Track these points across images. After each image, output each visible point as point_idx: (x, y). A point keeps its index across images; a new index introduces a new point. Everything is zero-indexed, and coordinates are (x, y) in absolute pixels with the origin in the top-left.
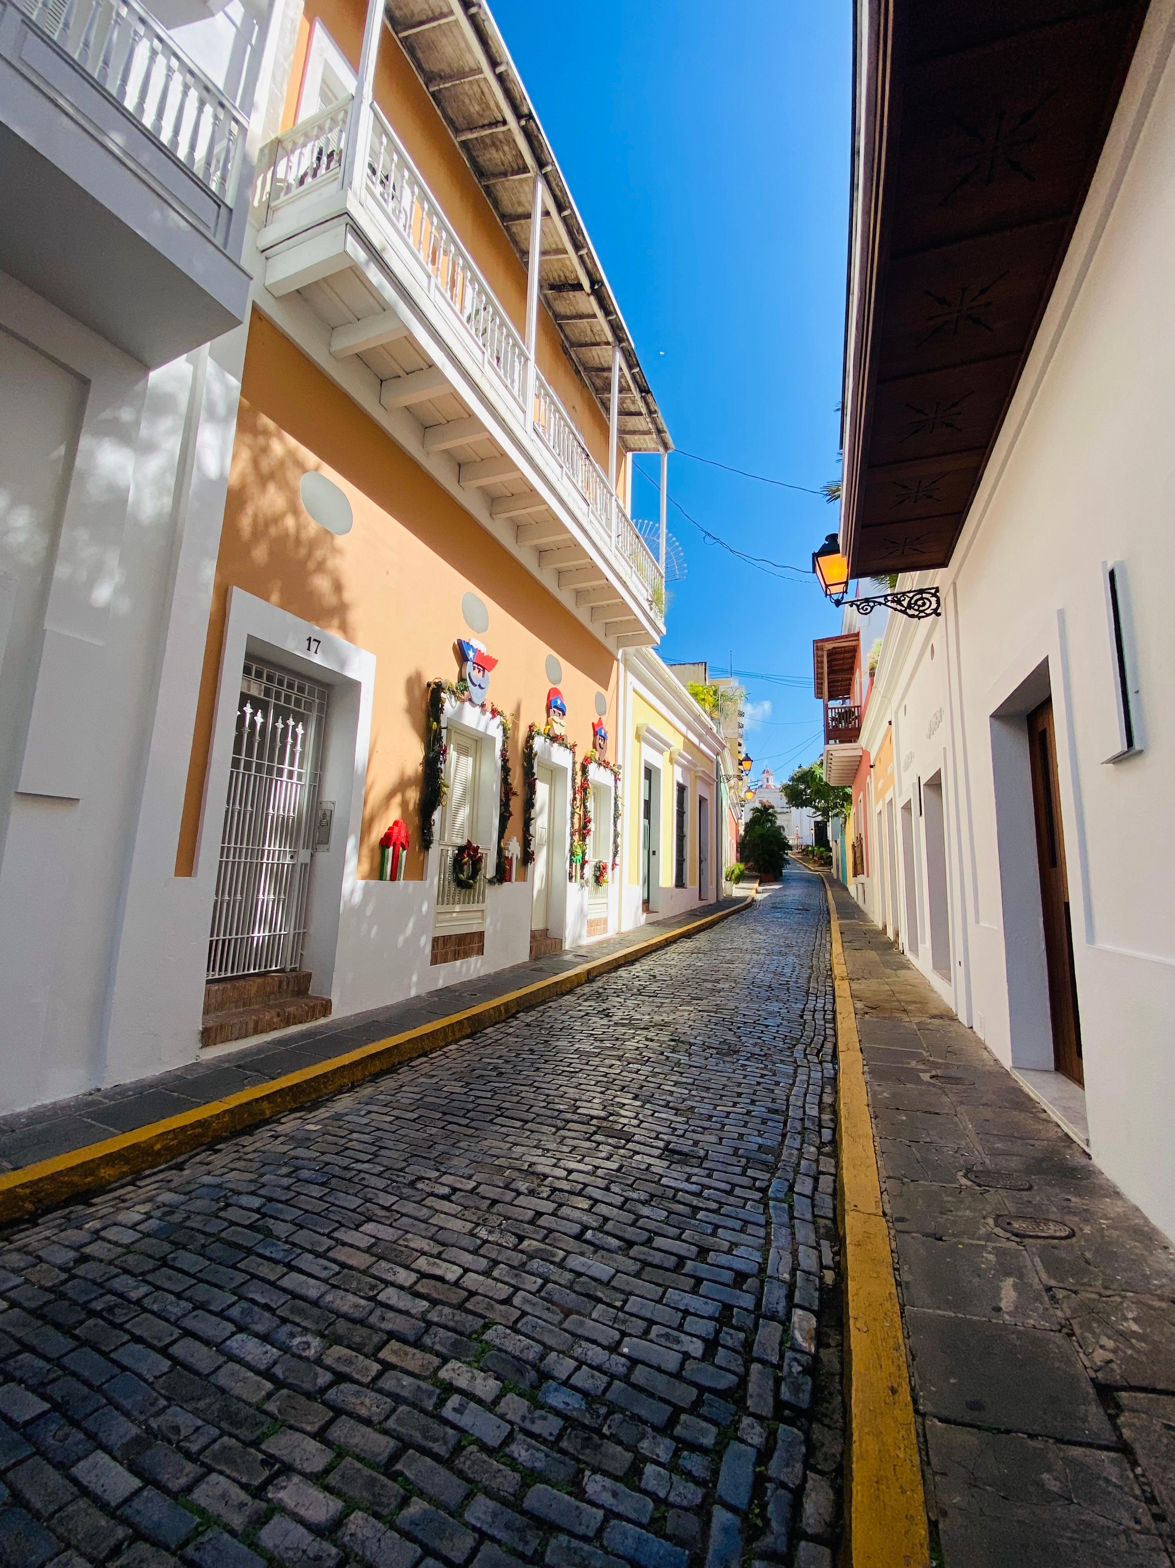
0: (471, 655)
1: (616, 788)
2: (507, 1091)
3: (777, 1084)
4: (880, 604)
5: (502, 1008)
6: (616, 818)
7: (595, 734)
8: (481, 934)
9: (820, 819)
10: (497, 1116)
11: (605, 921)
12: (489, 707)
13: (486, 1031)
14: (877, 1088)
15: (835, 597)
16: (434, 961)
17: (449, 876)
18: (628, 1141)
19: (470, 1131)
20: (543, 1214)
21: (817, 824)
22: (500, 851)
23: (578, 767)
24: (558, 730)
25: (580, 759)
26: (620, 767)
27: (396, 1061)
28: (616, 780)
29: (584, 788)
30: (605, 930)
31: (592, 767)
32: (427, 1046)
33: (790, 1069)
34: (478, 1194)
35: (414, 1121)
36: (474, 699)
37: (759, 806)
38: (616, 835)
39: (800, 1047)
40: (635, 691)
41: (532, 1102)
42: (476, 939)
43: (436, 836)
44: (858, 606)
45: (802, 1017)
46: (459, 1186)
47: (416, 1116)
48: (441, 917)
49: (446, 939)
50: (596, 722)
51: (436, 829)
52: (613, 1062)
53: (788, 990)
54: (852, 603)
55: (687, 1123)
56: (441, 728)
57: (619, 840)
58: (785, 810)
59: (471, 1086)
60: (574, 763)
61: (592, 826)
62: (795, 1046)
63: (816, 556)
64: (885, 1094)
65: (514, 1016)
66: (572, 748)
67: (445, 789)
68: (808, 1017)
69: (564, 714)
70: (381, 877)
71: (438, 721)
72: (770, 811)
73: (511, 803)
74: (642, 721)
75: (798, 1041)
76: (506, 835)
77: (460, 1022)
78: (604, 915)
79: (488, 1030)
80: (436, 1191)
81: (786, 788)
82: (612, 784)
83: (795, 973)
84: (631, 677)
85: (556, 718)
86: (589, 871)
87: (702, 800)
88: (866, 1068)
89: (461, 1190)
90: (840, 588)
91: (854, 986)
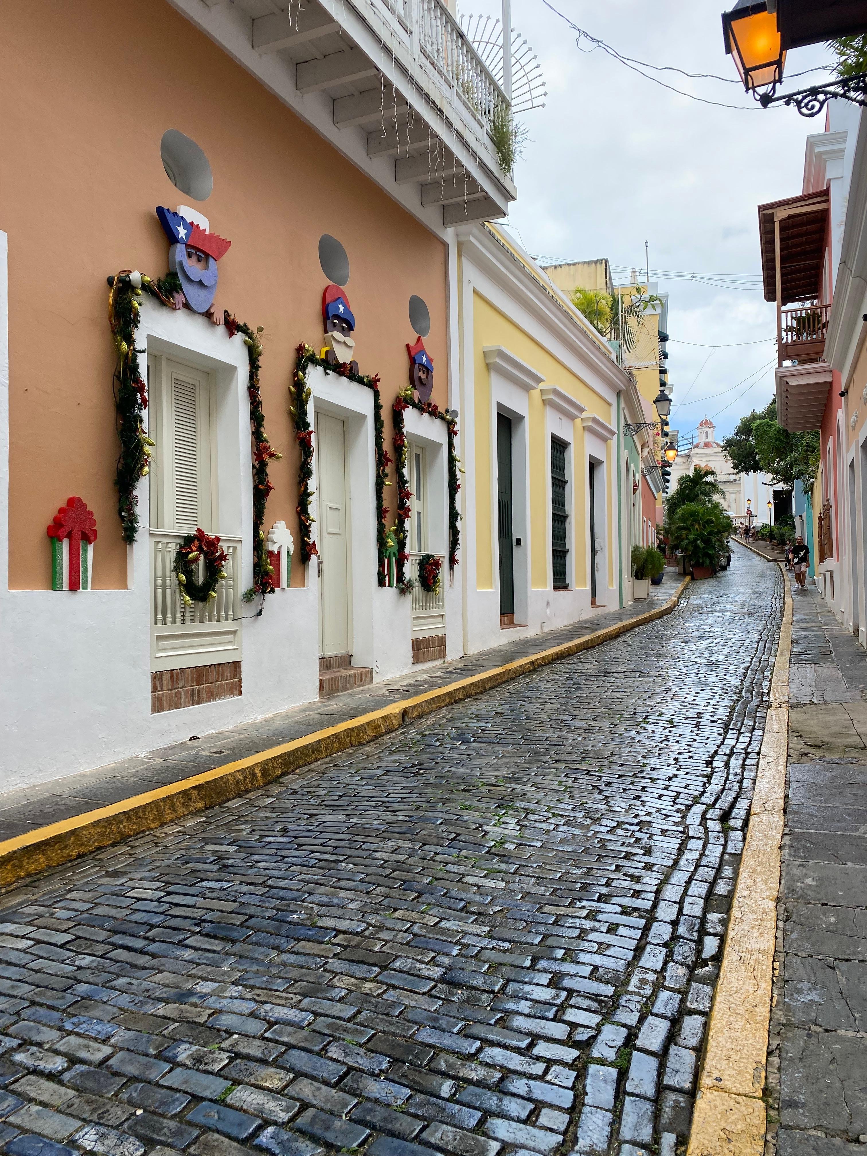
0: (182, 232)
1: (451, 445)
2: (221, 895)
3: (648, 867)
4: (835, 95)
5: (257, 770)
6: (453, 487)
7: (413, 361)
8: (236, 665)
9: (781, 486)
10: (193, 933)
11: (442, 640)
12: (219, 317)
13: (229, 804)
14: (795, 871)
15: (761, 90)
16: (158, 706)
17: (171, 580)
18: (384, 967)
19: (142, 960)
20: (203, 1099)
21: (777, 494)
22: (258, 545)
23: (386, 414)
24: (344, 356)
25: (386, 401)
26: (455, 413)
27: (74, 853)
28: (451, 433)
29: (398, 447)
30: (442, 654)
31: (409, 414)
32: (127, 827)
33: (674, 844)
34: (109, 1067)
35: (62, 946)
36: (192, 304)
37: (691, 473)
38: (454, 515)
39: (698, 809)
40: (476, 292)
41: (252, 910)
42: (228, 673)
43: (142, 523)
44: (798, 103)
45: (709, 763)
46: (83, 1054)
47: (67, 937)
48: (163, 643)
49: (175, 675)
50: (412, 344)
51: (141, 510)
52: (400, 843)
53: (697, 726)
54: (789, 99)
55: (489, 935)
56: (136, 352)
57: (459, 524)
58: (733, 478)
59: (171, 889)
60: (378, 407)
61: (413, 504)
62: (691, 806)
63: (728, 19)
64: (809, 881)
65: (276, 780)
66: (372, 384)
67: (147, 448)
68: (718, 764)
69: (351, 328)
70: (53, 584)
71: (130, 341)
72: (709, 479)
73: (269, 470)
74: (491, 344)
75: (696, 801)
76: (265, 519)
77: (185, 793)
78: (439, 633)
79: (232, 804)
80: (42, 1065)
81: (729, 444)
82: (443, 440)
83: (713, 702)
84: (471, 272)
85: (337, 335)
86: (411, 570)
87: (594, 465)
88: (787, 840)
89: (83, 1062)
90: (769, 72)
91: (795, 715)
